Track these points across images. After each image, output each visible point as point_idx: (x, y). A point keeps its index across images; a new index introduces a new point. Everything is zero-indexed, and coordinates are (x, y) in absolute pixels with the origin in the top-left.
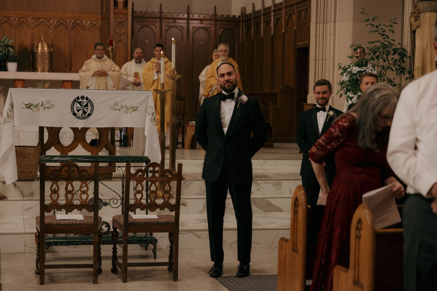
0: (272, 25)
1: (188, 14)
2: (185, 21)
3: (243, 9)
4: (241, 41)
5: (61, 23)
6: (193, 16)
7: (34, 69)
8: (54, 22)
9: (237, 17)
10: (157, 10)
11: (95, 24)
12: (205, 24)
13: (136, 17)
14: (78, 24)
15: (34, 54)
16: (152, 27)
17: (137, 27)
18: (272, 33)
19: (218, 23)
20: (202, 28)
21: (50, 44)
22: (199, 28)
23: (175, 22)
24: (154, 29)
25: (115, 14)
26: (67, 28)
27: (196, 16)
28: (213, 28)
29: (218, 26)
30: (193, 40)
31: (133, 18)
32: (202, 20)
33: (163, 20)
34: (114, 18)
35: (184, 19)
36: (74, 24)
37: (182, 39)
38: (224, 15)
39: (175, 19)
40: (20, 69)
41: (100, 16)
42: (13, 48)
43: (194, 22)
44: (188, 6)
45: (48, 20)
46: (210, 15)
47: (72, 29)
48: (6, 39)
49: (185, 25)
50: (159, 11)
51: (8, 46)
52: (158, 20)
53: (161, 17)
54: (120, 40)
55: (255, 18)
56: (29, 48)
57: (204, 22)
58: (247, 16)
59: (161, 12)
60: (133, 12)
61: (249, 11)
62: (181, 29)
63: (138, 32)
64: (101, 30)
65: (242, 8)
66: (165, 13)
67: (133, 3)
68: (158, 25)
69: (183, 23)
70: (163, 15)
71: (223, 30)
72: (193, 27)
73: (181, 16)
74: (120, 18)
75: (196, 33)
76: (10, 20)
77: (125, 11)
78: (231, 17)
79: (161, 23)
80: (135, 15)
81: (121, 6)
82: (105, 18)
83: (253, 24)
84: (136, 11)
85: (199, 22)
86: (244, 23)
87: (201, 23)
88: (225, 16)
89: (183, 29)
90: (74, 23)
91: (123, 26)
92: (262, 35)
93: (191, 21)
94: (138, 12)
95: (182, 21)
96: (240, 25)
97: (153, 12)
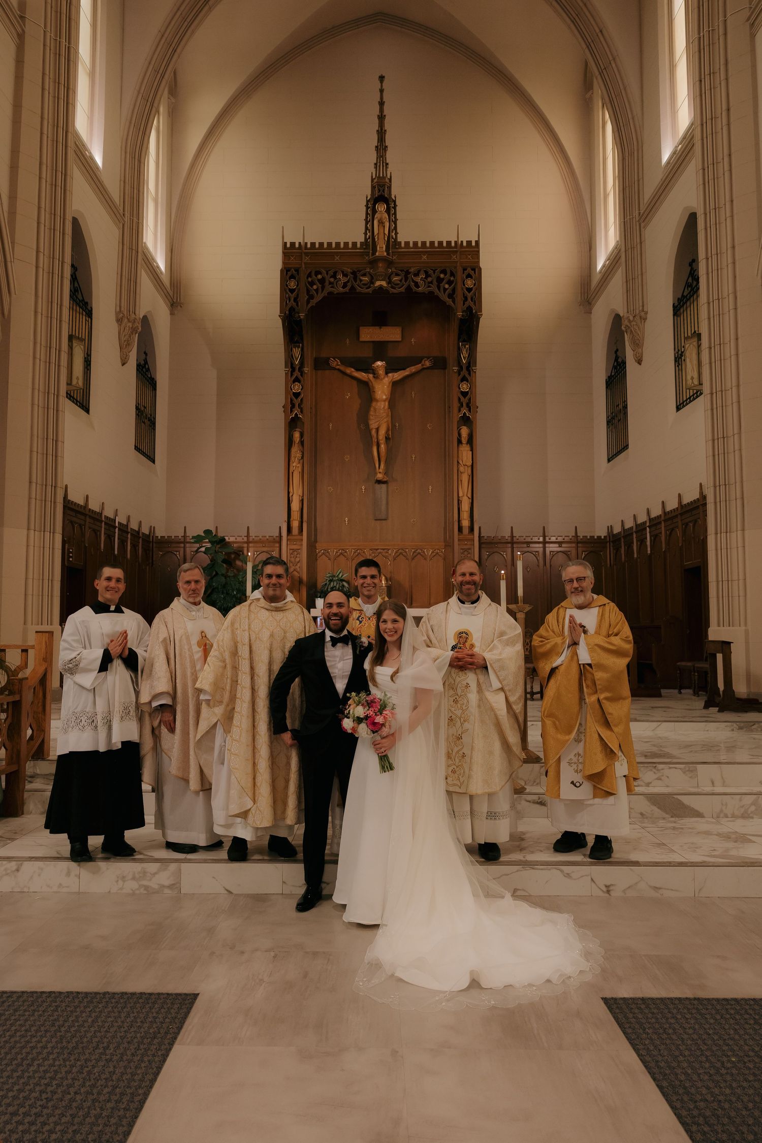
0: (648, 543)
1: (544, 537)
2: (541, 545)
3: (610, 529)
4: (609, 566)
5: (401, 553)
6: (550, 539)
8: (392, 553)
9: (603, 538)
10: (507, 534)
11: (437, 553)
12: (565, 547)
13: (482, 543)
14: (419, 553)
16: (502, 553)
17: (485, 554)
18: (649, 552)
19: (580, 545)
20: (560, 552)
21: (388, 577)
22: (558, 552)
23: (528, 547)
24: (505, 556)
25: (459, 540)
26: (407, 559)
27: (553, 539)
28: (573, 551)
29: (580, 550)
30: (551, 566)
31: (480, 544)
32: (560, 543)
33: (515, 546)
34: (459, 545)
35: (539, 543)
36: (415, 554)
37: (538, 566)
38: (586, 537)
39: (528, 543)
41: (443, 544)
42: (348, 582)
43: (551, 545)
44: (544, 527)
45: (385, 551)
46: (570, 537)
47: (413, 559)
48: (340, 573)
49: (541, 550)
50: (509, 533)
51: (342, 580)
52: (510, 545)
53: (512, 542)
55: (625, 537)
57: (563, 545)
58: (614, 535)
59: (512, 536)
60: (479, 537)
61: (617, 529)
62: (536, 554)
63: (487, 560)
64: (444, 559)
65: (608, 527)
66: (517, 537)
67: (480, 528)
68: (509, 550)
69: (538, 548)
70: (515, 540)
71: (586, 553)
72: (550, 552)
73: (535, 539)
74: (466, 544)
75: (554, 558)
76: (346, 552)
77: (471, 537)
78: (596, 537)
79: (513, 548)
80: (482, 541)
81: (466, 531)
82: (449, 545)
83: (623, 543)
84: (483, 537)
85: (557, 545)
86: (611, 544)
87: (559, 547)
88: (589, 537)
89: (538, 554)
90: (414, 552)
91: (469, 553)
92: (635, 556)
93: (547, 545)
94: (486, 538)
95: (537, 545)
96: (607, 547)
97: (503, 537)
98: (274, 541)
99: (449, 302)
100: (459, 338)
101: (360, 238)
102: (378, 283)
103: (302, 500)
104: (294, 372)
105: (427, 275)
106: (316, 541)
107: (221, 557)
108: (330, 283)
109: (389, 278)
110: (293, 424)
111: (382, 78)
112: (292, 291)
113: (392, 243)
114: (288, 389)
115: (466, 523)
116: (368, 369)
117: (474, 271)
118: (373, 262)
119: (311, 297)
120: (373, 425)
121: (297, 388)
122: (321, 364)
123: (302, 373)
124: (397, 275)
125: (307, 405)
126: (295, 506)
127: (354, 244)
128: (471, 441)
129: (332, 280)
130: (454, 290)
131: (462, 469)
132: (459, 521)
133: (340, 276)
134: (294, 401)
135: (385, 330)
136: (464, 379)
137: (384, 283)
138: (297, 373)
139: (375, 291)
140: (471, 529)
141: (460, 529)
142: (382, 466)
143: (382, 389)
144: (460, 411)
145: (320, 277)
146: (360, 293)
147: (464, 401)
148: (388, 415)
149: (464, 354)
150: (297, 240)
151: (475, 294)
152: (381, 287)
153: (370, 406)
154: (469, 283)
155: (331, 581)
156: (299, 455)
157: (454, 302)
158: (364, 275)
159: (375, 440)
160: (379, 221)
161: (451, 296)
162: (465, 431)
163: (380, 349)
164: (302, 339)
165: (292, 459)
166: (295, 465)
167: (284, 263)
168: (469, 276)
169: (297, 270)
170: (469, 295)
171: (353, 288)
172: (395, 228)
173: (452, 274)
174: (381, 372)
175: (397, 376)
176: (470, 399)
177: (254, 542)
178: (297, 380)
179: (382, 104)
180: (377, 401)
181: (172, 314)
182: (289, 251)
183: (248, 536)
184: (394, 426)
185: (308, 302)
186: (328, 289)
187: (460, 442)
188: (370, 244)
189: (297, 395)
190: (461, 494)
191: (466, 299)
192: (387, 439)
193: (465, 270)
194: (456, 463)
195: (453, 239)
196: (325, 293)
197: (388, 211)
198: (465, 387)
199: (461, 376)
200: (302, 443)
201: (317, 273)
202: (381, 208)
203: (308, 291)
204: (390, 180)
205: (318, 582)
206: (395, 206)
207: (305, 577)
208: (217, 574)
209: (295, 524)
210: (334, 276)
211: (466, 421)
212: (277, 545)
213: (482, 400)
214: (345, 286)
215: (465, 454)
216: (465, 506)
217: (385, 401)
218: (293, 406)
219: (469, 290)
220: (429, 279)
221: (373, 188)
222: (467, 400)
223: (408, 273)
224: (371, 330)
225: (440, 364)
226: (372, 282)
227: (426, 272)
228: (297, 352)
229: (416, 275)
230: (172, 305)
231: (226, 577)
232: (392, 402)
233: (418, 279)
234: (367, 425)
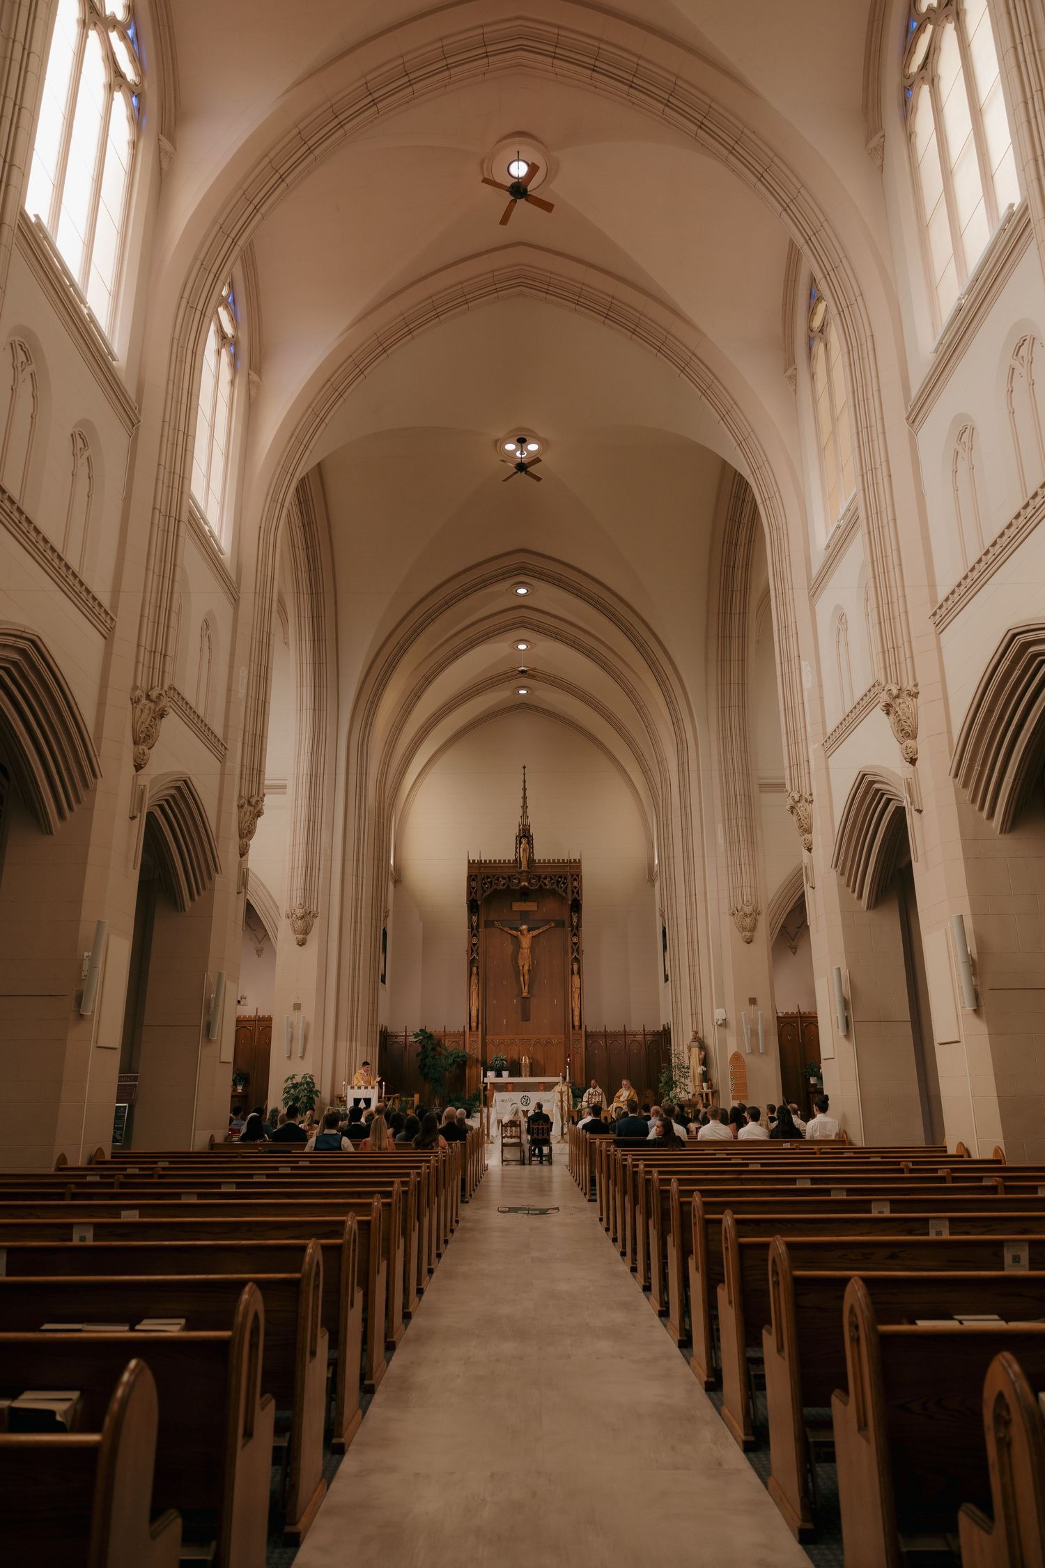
1: (626, 1031)
2: (623, 1037)
3: (664, 1026)
4: (664, 1048)
5: (538, 1042)
6: (629, 1033)
7: (520, 1075)
8: (533, 1042)
9: (660, 1032)
10: (602, 1030)
11: (560, 1042)
12: (640, 1038)
14: (549, 1042)
15: (520, 1064)
16: (600, 1041)
17: (589, 1042)
19: (646, 1036)
21: (530, 1057)
22: (634, 1041)
23: (615, 1038)
24: (601, 1043)
25: (573, 1034)
26: (541, 1045)
28: (643, 1040)
29: (647, 1039)
30: (629, 1049)
31: (586, 1036)
32: (635, 1035)
35: (622, 1035)
36: (547, 1043)
38: (650, 1031)
39: (615, 1035)
40: (511, 1075)
41: (564, 1036)
42: (506, 1061)
43: (629, 1036)
44: (625, 1025)
45: (528, 1041)
46: (640, 1032)
47: (546, 1045)
48: (501, 1055)
49: (623, 1040)
50: (604, 1029)
52: (604, 1037)
53: (605, 1035)
54: (578, 1052)
56: (517, 1060)
59: (606, 1031)
60: (586, 1032)
62: (620, 1042)
64: (565, 1046)
66: (609, 1032)
68: (604, 1040)
70: (607, 1033)
71: (651, 1041)
72: (629, 1040)
73: (620, 1033)
75: (631, 1044)
76: (504, 1042)
78: (656, 1032)
79: (606, 1038)
80: (587, 1034)
81: (577, 1028)
82: (567, 1037)
85: (633, 1036)
86: (665, 1036)
88: (652, 1032)
90: (546, 1041)
91: (579, 1042)
93: (626, 1036)
94: (589, 1032)
95: (621, 1037)
96: (662, 1037)
97: (600, 1032)
98: (461, 1035)
99: (564, 894)
100: (571, 910)
101: (512, 858)
102: (523, 884)
103: (478, 1010)
104: (473, 930)
105: (551, 879)
106: (486, 1034)
107: (430, 1047)
108: (495, 883)
109: (530, 881)
110: (472, 962)
111: (524, 767)
112: (473, 888)
113: (531, 861)
114: (470, 942)
115: (577, 1023)
116: (517, 929)
117: (577, 876)
118: (521, 873)
119: (485, 892)
120: (521, 964)
121: (475, 940)
122: (489, 924)
123: (478, 931)
124: (534, 879)
125: (480, 951)
126: (474, 1013)
127: (509, 861)
128: (579, 973)
129: (496, 882)
130: (566, 887)
131: (574, 990)
132: (573, 1022)
133: (501, 879)
134: (473, 948)
135: (528, 903)
136: (575, 935)
137: (526, 884)
138: (475, 931)
139: (521, 888)
140: (580, 1027)
141: (573, 1027)
142: (526, 988)
143: (526, 942)
144: (572, 954)
145: (489, 880)
146: (513, 889)
147: (575, 948)
148: (529, 958)
149: (575, 920)
150: (477, 858)
151: (578, 891)
152: (525, 886)
153: (518, 952)
154: (575, 884)
155: (496, 1060)
156: (476, 981)
157: (566, 894)
158: (515, 879)
159: (522, 972)
160: (523, 850)
161: (565, 891)
162: (575, 967)
163: (524, 916)
164: (478, 909)
165: (472, 984)
166: (474, 988)
167: (468, 872)
168: (575, 879)
169: (476, 876)
170: (576, 891)
171: (508, 886)
172: (533, 852)
173: (565, 878)
174: (525, 932)
175: (535, 933)
176: (578, 947)
177: (448, 1035)
178: (475, 935)
179: (524, 782)
180: (523, 948)
181: (394, 887)
182: (471, 865)
183: (444, 1032)
184: (533, 963)
185: (482, 894)
186: (494, 887)
187: (573, 973)
188: (517, 862)
189: (474, 945)
190: (574, 1006)
191: (573, 892)
192: (529, 970)
193: (573, 876)
194: (570, 987)
195: (566, 858)
196: (493, 888)
197: (528, 843)
198: (575, 940)
199: (573, 933)
200: (478, 973)
201: (488, 877)
202: (524, 841)
203: (483, 888)
204: (529, 826)
205: (488, 1060)
206: (532, 840)
207: (480, 1058)
208: (427, 1056)
209: (474, 1024)
210: (498, 879)
211: (577, 960)
212: (463, 1037)
213: (586, 946)
214: (504, 885)
215: (575, 980)
216: (577, 1013)
217: (527, 949)
218: (472, 951)
219: (575, 888)
220: (553, 881)
221: (520, 830)
222: (577, 948)
223: (540, 877)
224: (519, 903)
225: (561, 924)
226: (519, 883)
227: (551, 877)
228: (474, 918)
229: (545, 878)
230: (395, 882)
231: (433, 1058)
232: (532, 949)
233: (546, 881)
234: (517, 963)
